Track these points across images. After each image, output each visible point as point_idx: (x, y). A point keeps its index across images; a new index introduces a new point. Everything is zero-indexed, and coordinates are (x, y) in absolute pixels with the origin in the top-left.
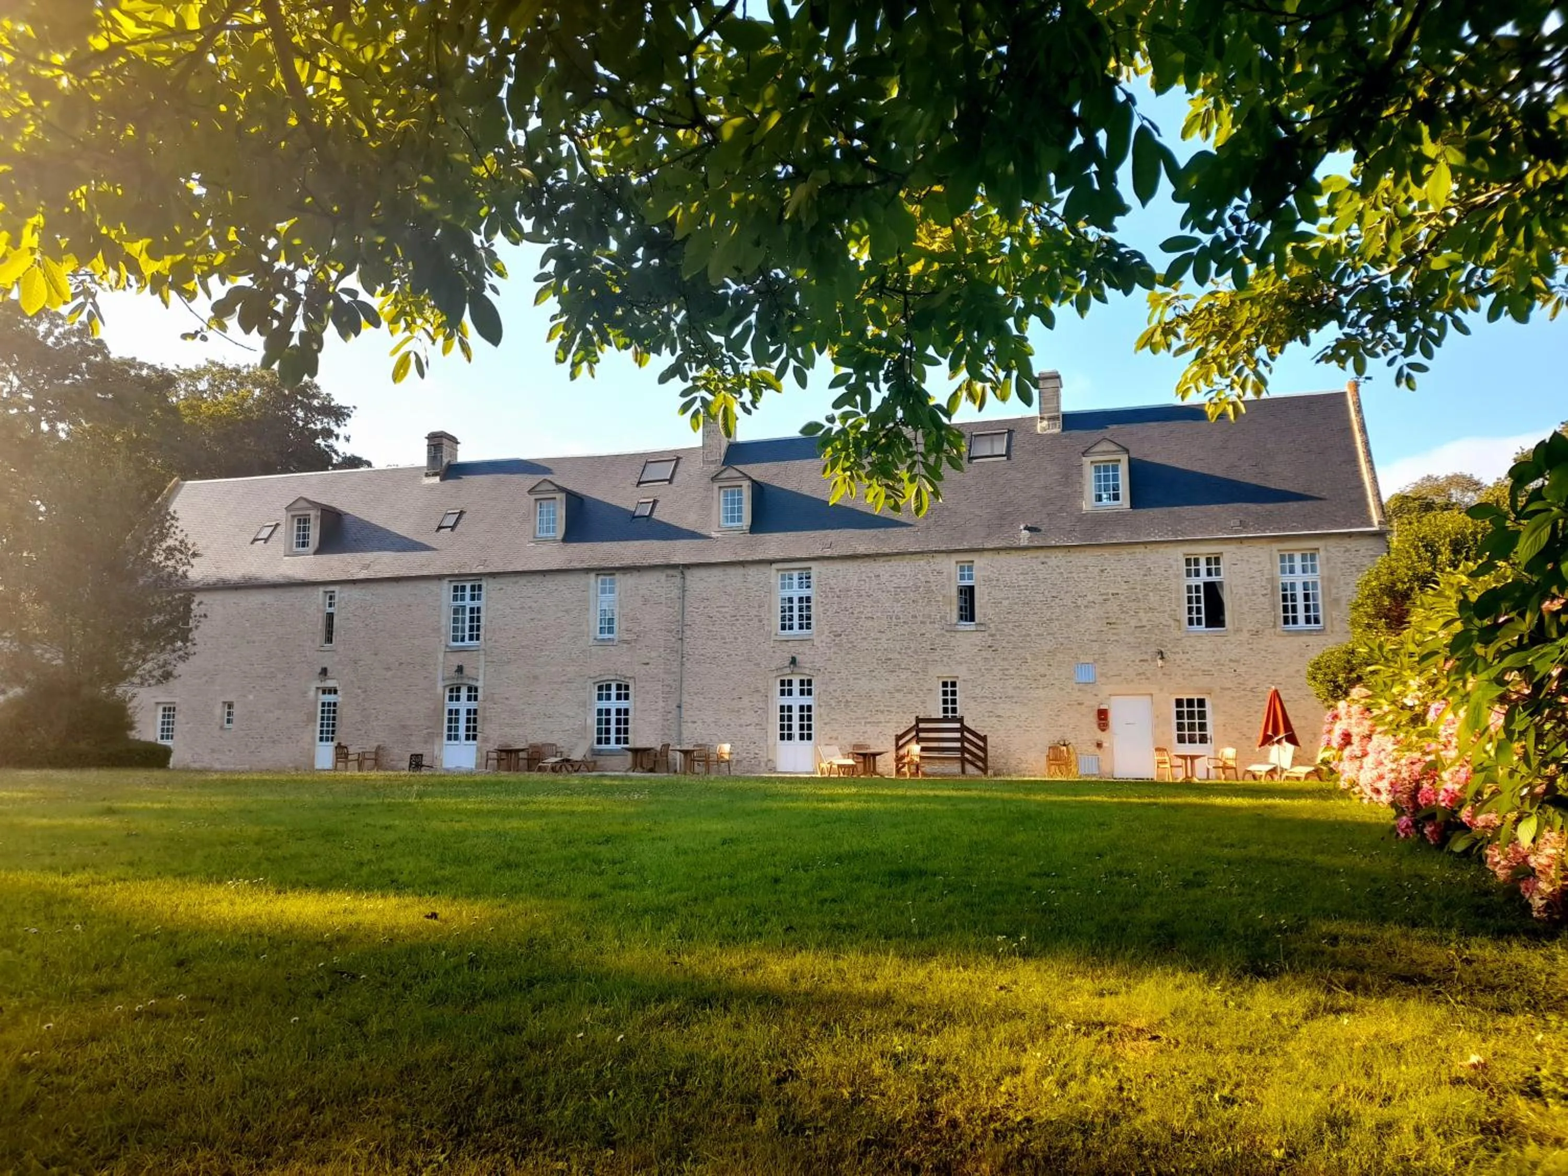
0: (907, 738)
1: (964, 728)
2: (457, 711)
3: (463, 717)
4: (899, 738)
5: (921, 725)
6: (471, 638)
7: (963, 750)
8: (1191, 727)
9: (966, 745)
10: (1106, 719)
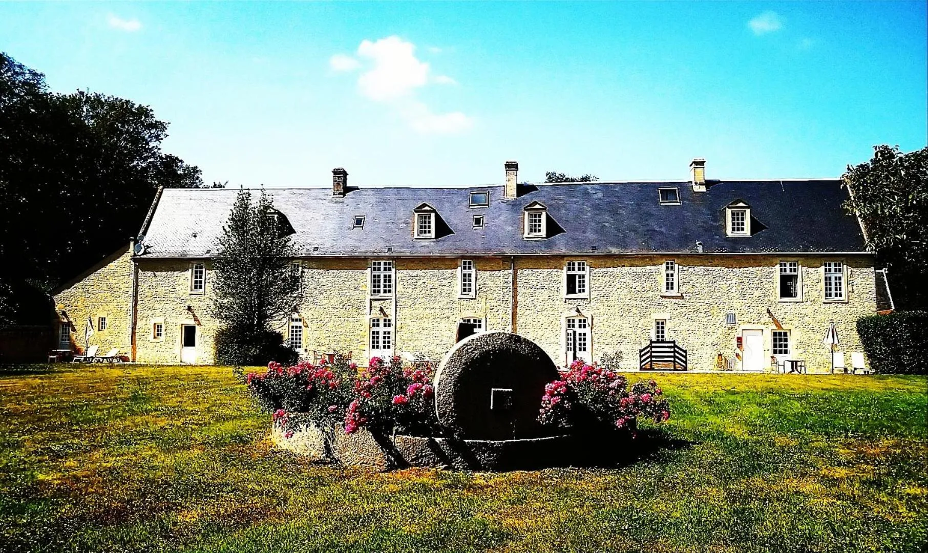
0: (646, 351)
1: (675, 346)
2: (378, 333)
3: (381, 335)
4: (641, 351)
5: (653, 345)
6: (385, 292)
7: (675, 357)
8: (781, 346)
9: (677, 354)
10: (741, 342)
